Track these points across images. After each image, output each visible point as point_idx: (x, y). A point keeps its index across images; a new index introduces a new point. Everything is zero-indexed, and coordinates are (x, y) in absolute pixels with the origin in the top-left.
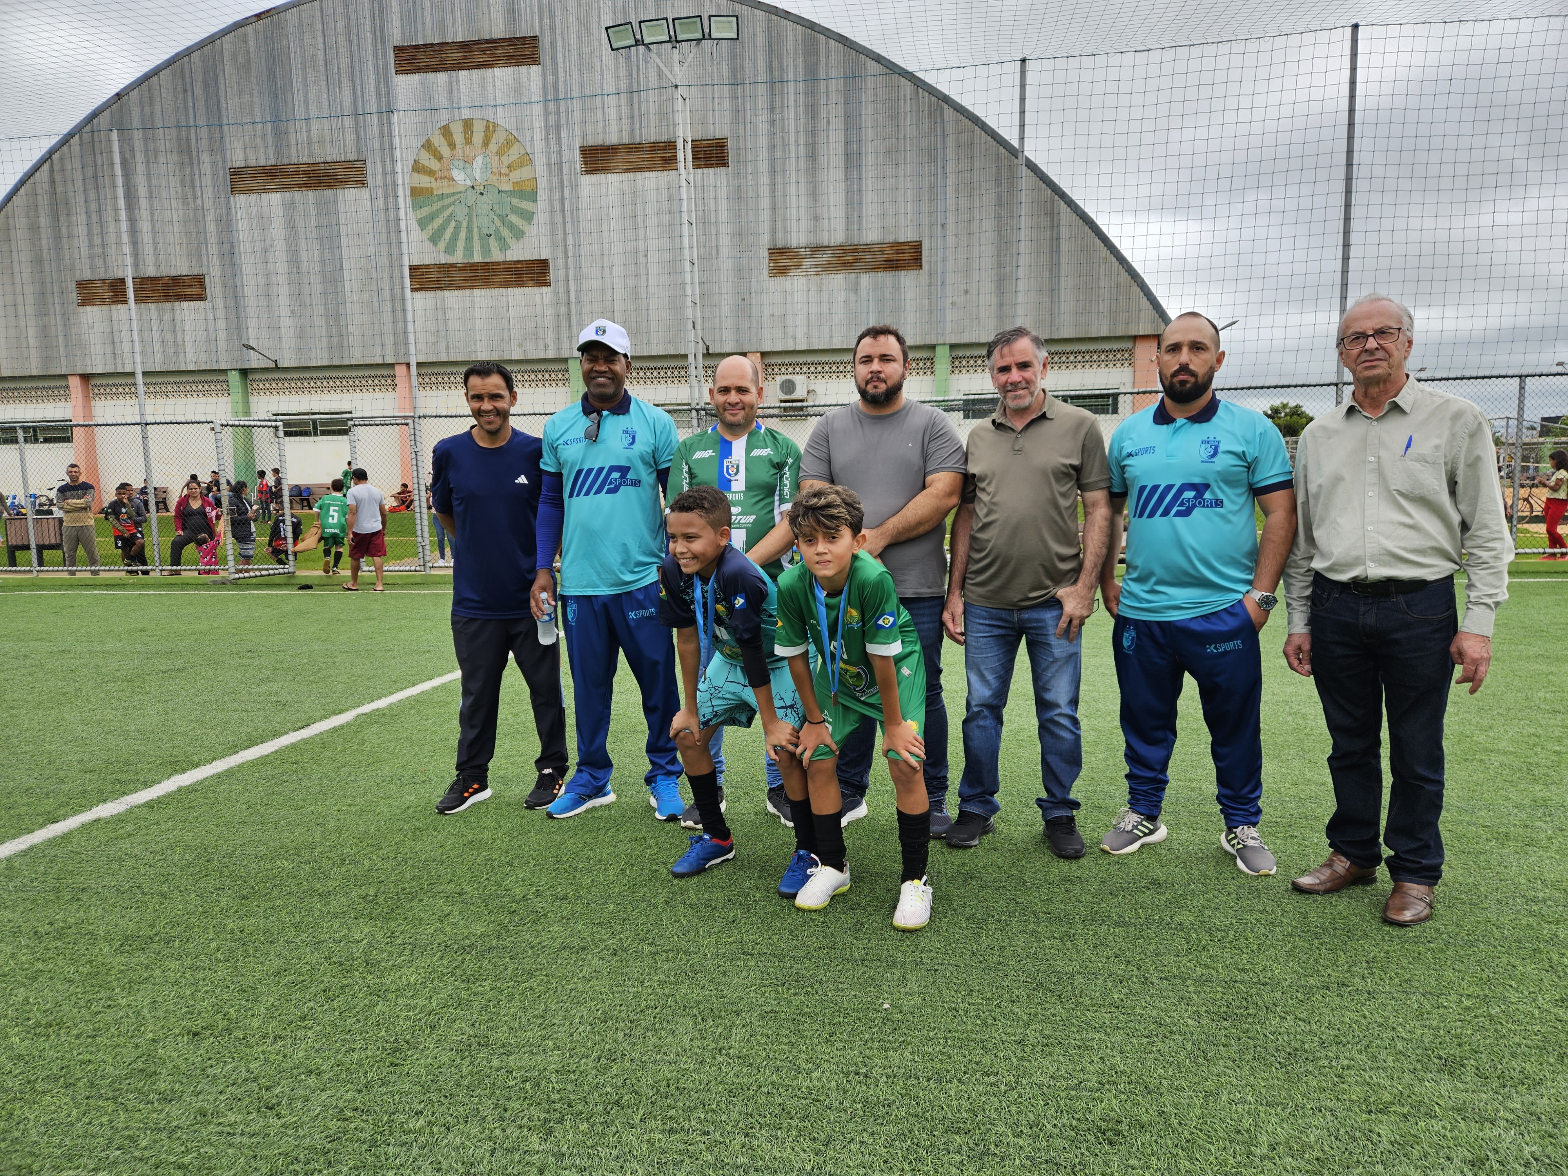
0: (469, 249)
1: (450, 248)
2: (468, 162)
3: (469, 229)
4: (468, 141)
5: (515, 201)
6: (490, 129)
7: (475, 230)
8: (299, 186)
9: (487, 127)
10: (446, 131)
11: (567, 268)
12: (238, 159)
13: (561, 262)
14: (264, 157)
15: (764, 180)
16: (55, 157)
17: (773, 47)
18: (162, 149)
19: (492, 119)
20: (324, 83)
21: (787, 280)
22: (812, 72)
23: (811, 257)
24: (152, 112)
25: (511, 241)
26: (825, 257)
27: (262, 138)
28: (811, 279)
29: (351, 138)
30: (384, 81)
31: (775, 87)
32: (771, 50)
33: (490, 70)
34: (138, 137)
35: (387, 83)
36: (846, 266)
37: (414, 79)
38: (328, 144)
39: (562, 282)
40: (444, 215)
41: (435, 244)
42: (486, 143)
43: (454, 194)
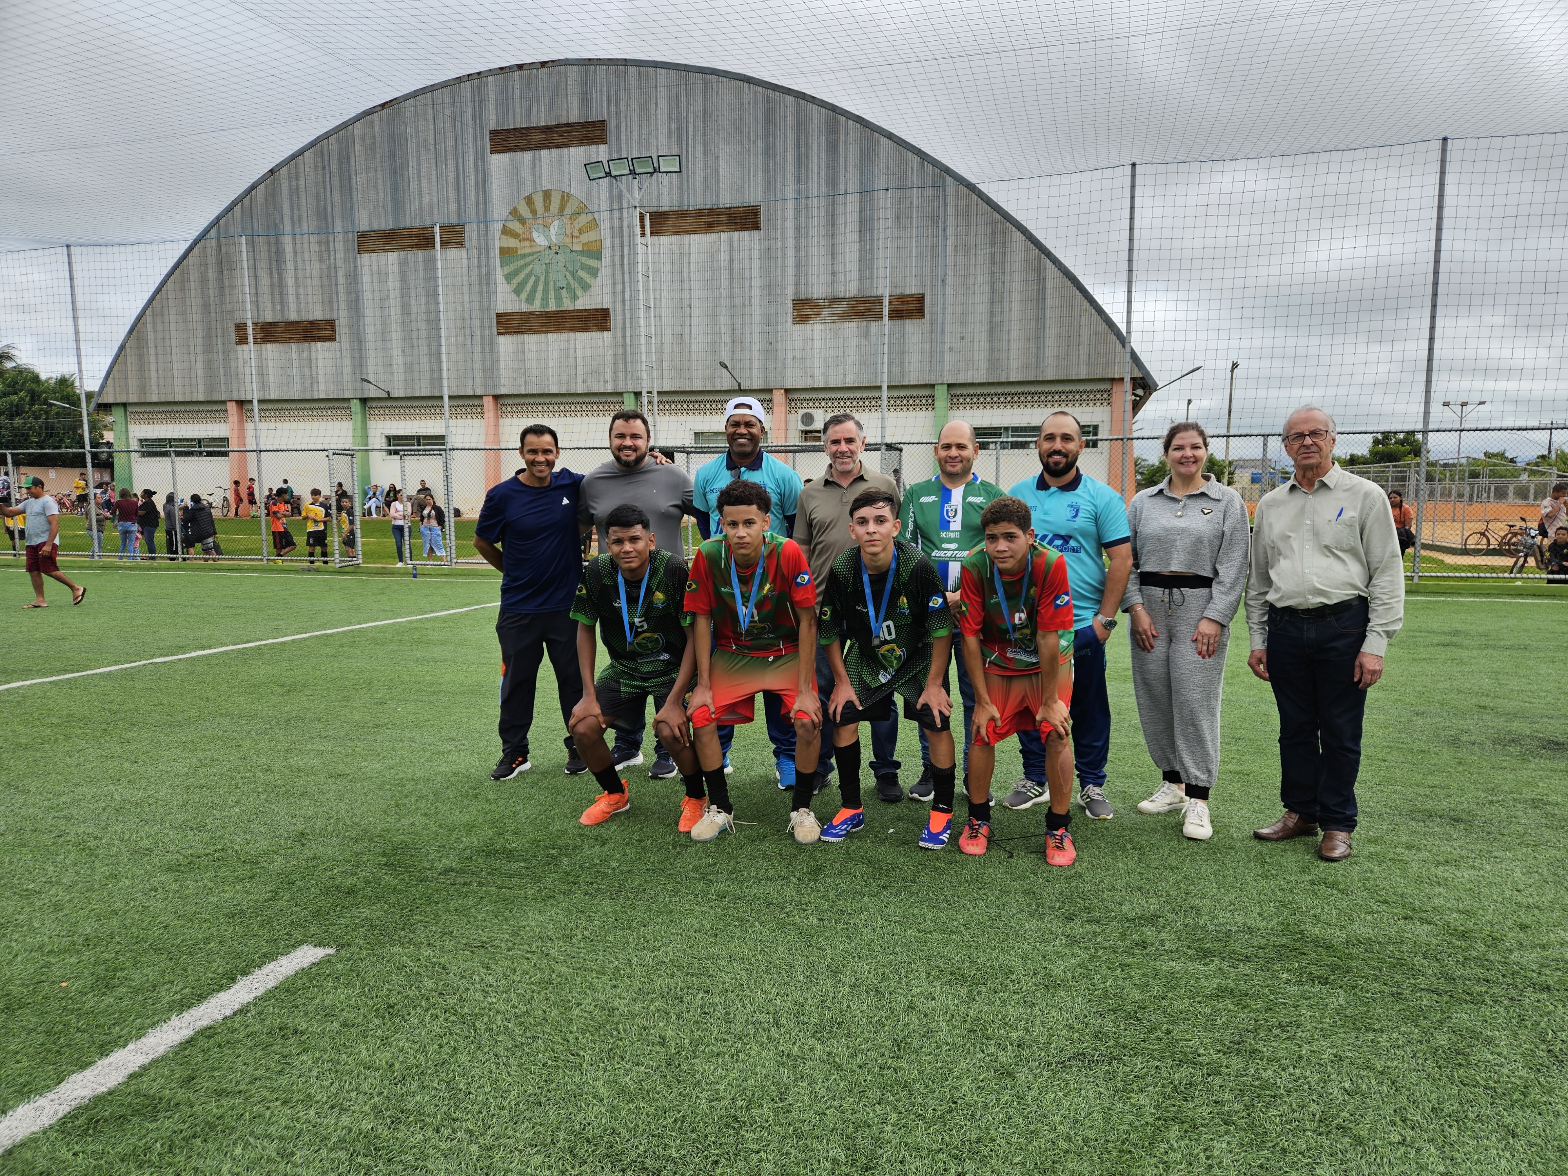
0: (545, 299)
1: (530, 299)
2: (546, 225)
3: (546, 284)
4: (547, 209)
5: (584, 260)
6: (565, 198)
7: (551, 284)
8: (412, 247)
9: (563, 197)
10: (529, 200)
11: (624, 315)
12: (364, 225)
13: (619, 311)
14: (385, 223)
15: (791, 242)
16: (222, 222)
17: (801, 127)
18: (305, 215)
19: (567, 190)
20: (433, 161)
21: (808, 327)
22: (833, 148)
23: (829, 307)
24: (297, 185)
25: (579, 292)
26: (842, 307)
27: (384, 207)
28: (828, 326)
29: (453, 207)
30: (481, 159)
31: (801, 162)
32: (798, 130)
33: (566, 150)
34: (286, 206)
35: (484, 161)
36: (859, 315)
37: (505, 158)
38: (436, 212)
39: (619, 327)
40: (527, 271)
41: (519, 296)
42: (561, 210)
43: (534, 253)
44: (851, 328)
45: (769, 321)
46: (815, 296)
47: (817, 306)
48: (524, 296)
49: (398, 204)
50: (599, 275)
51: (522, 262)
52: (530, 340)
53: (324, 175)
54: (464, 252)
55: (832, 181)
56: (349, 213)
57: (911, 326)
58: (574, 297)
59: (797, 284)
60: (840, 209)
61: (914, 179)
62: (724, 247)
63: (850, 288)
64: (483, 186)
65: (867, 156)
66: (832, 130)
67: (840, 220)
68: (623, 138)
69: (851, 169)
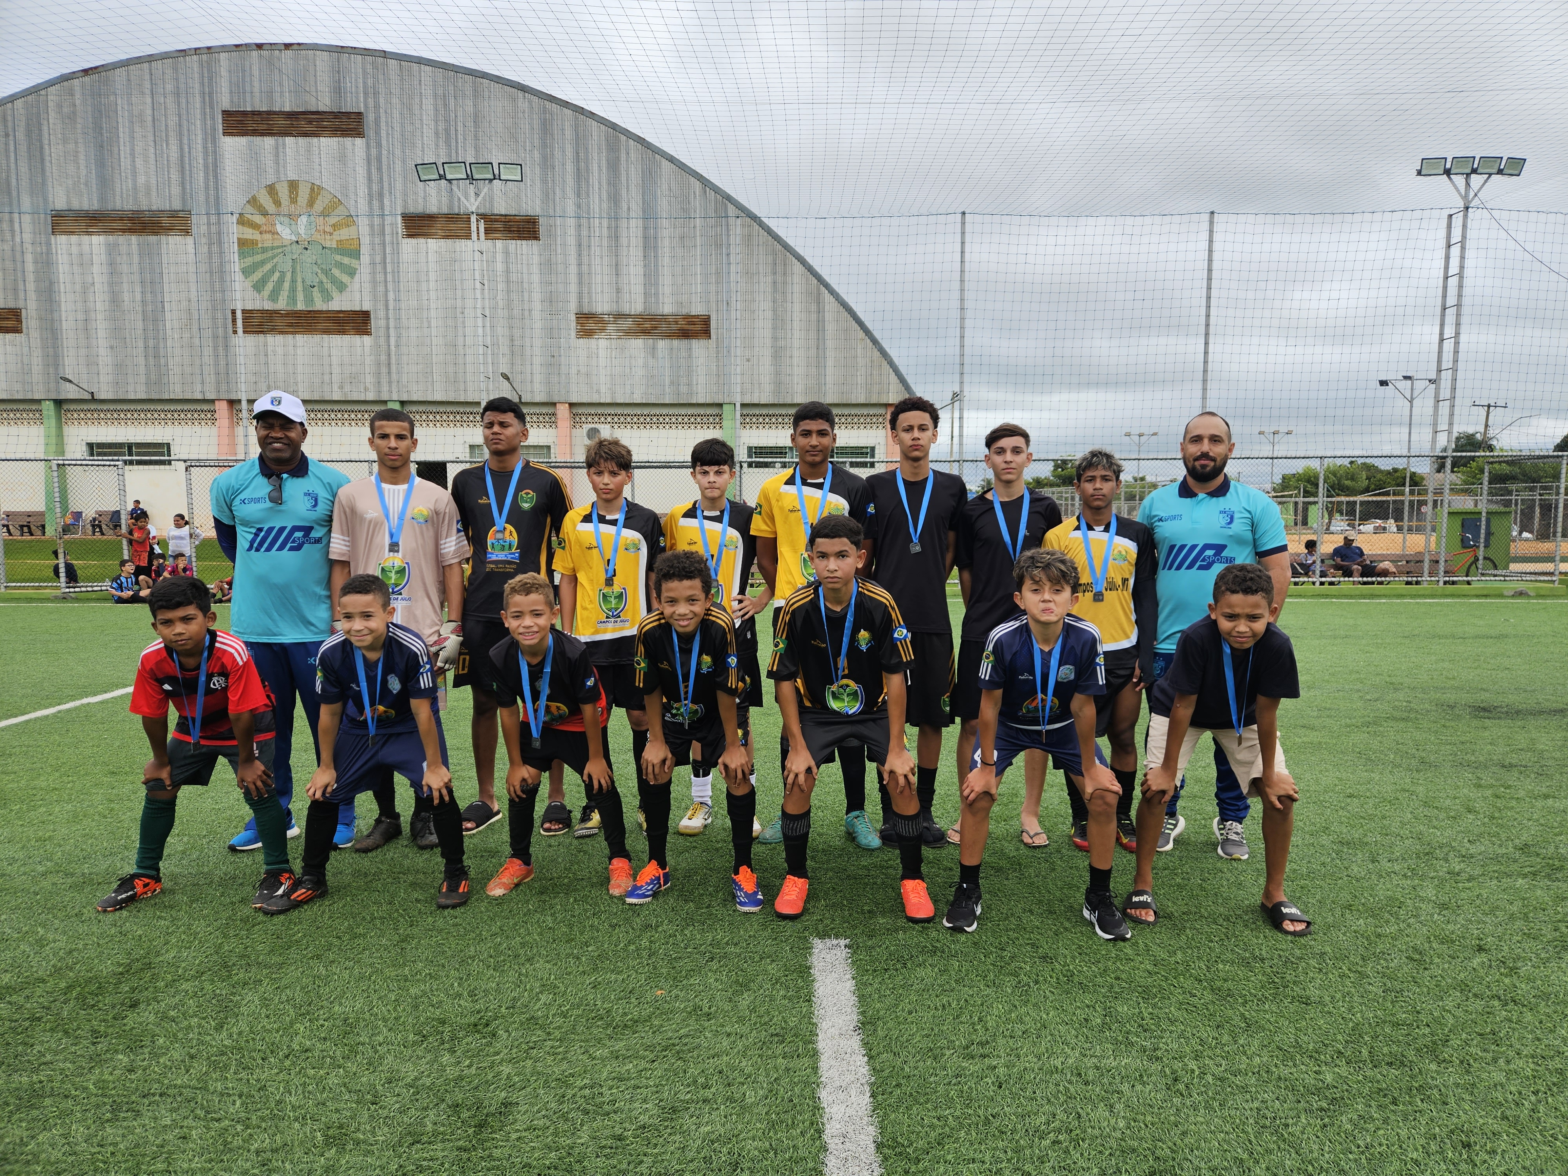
0: (293, 298)
1: (274, 296)
2: (292, 217)
3: (293, 281)
4: (293, 200)
6: (315, 191)
8: (124, 230)
9: (312, 189)
10: (271, 189)
11: (388, 319)
12: (60, 202)
13: (382, 314)
14: (87, 201)
15: (572, 259)
17: (580, 141)
19: (318, 183)
20: (151, 138)
21: (592, 342)
22: (614, 166)
23: (614, 323)
26: (627, 324)
27: (86, 184)
28: (614, 342)
29: (176, 190)
31: (581, 176)
32: (577, 144)
33: (315, 140)
35: (214, 141)
36: (645, 332)
37: (241, 141)
38: (154, 194)
39: (382, 332)
40: (268, 267)
41: (259, 291)
42: (311, 203)
43: (278, 247)
44: (638, 344)
45: (551, 333)
46: (599, 311)
47: (602, 321)
48: (266, 293)
49: (104, 182)
50: (357, 276)
51: (264, 256)
52: (275, 341)
54: (189, 240)
55: (615, 199)
56: (39, 188)
57: (698, 346)
58: (328, 297)
59: (580, 298)
61: (697, 203)
62: (500, 257)
63: (636, 305)
64: (214, 169)
65: (649, 177)
66: (613, 148)
68: (383, 134)
69: (633, 188)
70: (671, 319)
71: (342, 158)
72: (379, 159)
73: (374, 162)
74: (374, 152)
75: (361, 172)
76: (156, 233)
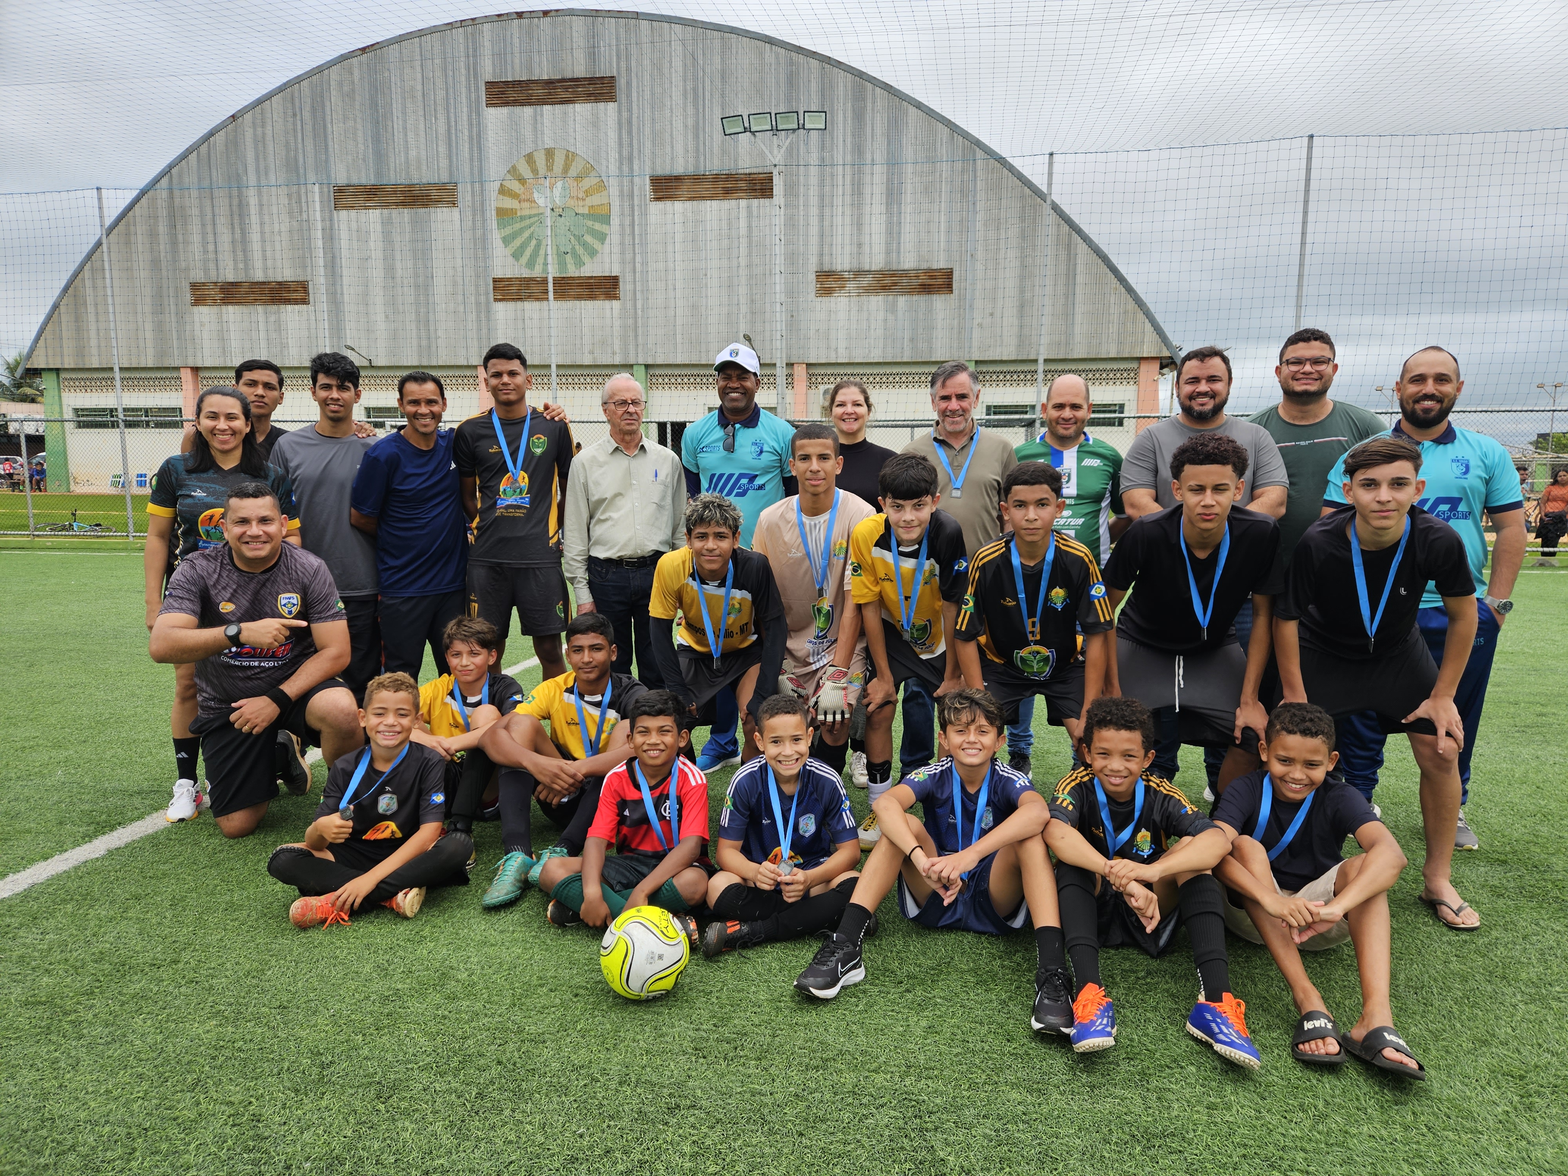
1: (531, 264)
2: (549, 187)
4: (550, 168)
5: (591, 224)
6: (570, 157)
7: (555, 248)
8: (397, 204)
9: (567, 156)
10: (530, 158)
11: (635, 283)
12: (341, 178)
13: (629, 277)
15: (814, 211)
16: (174, 171)
17: (826, 90)
18: (272, 166)
19: (572, 149)
20: (421, 113)
22: (859, 116)
23: (854, 280)
24: (264, 134)
25: (586, 258)
26: (866, 281)
27: (364, 160)
28: (853, 299)
30: (475, 113)
32: (823, 92)
33: (571, 106)
34: (250, 156)
35: (478, 114)
36: (885, 288)
37: (503, 112)
38: (424, 167)
39: (629, 296)
40: (526, 234)
41: (517, 260)
42: (566, 169)
43: (535, 215)
44: (877, 302)
45: (791, 293)
46: (839, 268)
47: (842, 278)
48: (524, 260)
49: (380, 157)
50: (607, 241)
51: (523, 224)
52: (530, 308)
53: (295, 124)
54: (456, 211)
55: (859, 150)
56: (323, 165)
57: (939, 301)
58: (580, 263)
59: (821, 255)
60: (867, 179)
61: (943, 151)
62: (743, 214)
63: (876, 260)
64: (478, 140)
65: (895, 125)
67: (867, 190)
68: (634, 96)
69: (878, 137)
70: (912, 274)
71: (595, 124)
72: (630, 122)
73: (626, 126)
74: (625, 114)
75: (612, 135)
76: (425, 206)
